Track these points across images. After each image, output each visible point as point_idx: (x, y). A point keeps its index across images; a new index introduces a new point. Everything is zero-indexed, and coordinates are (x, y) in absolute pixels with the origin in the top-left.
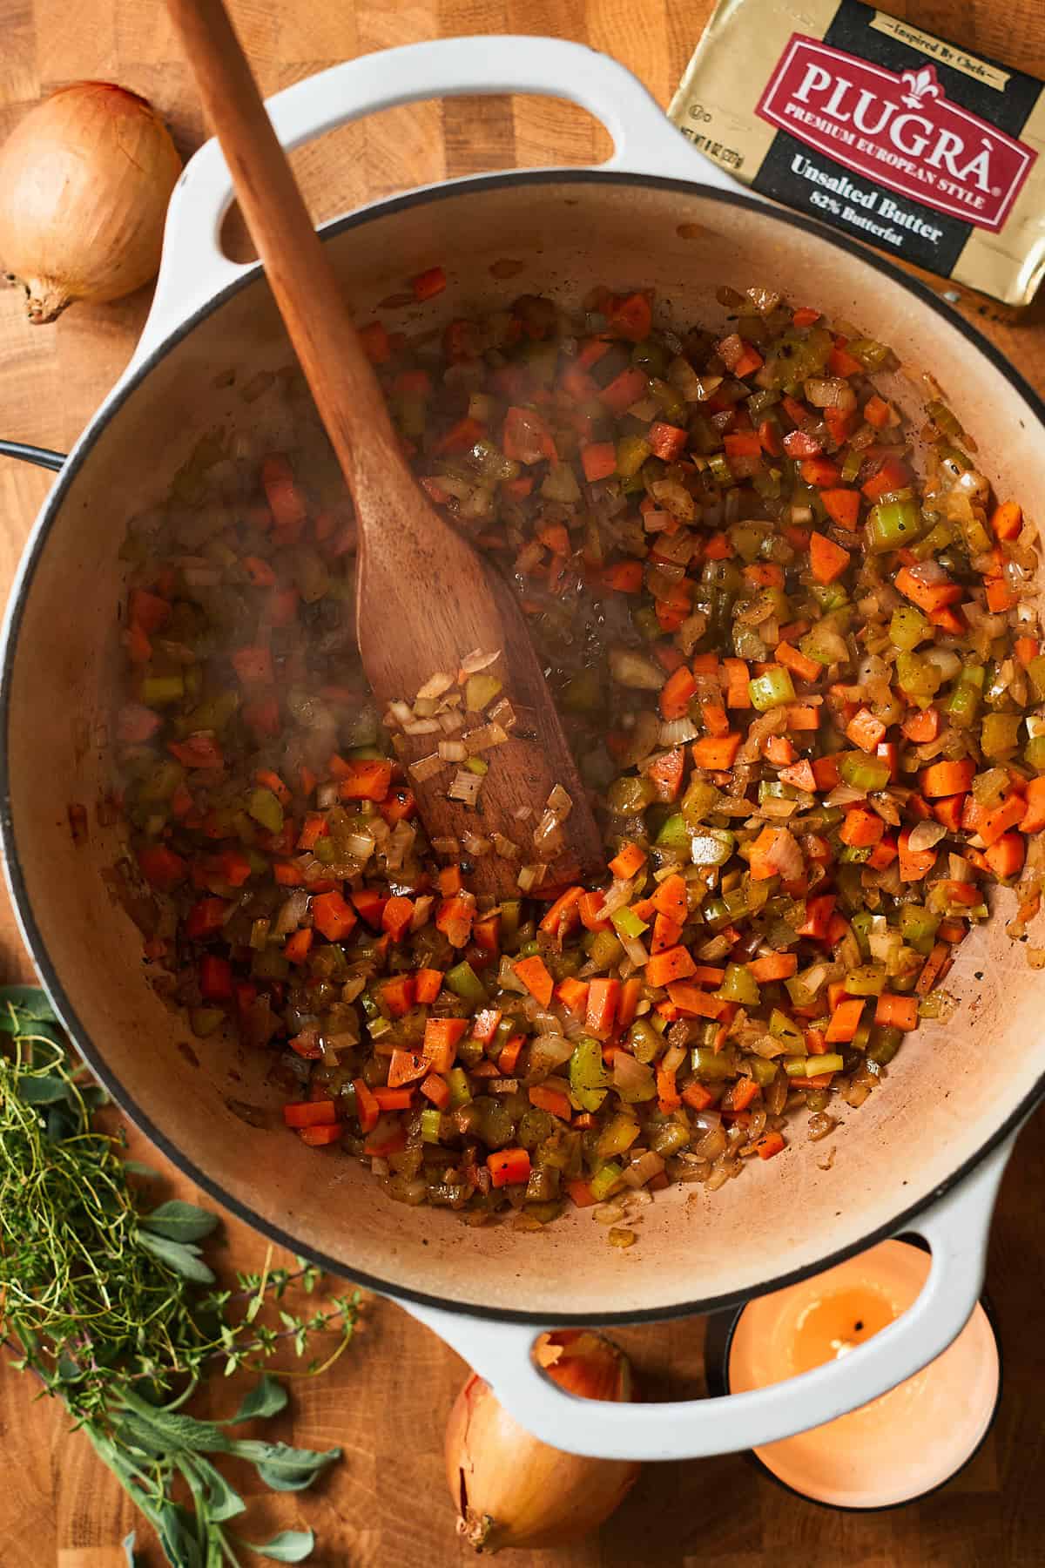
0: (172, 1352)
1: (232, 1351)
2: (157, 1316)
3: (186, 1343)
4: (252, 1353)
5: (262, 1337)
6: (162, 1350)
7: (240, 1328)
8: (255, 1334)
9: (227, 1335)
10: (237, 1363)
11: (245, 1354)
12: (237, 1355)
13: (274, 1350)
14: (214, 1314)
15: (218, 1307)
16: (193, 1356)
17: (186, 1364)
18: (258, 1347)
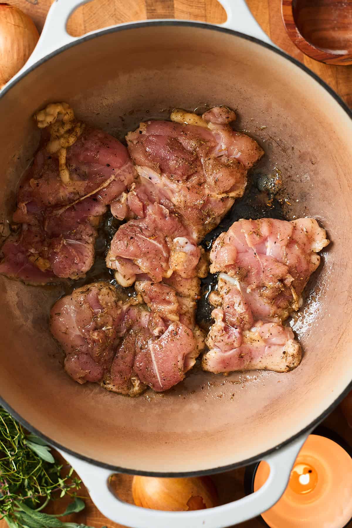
0: (39, 488)
1: (64, 488)
2: (33, 474)
3: (45, 485)
4: (71, 488)
5: (75, 482)
6: (35, 487)
7: (66, 479)
8: (72, 481)
9: (61, 482)
10: (66, 493)
11: (69, 489)
12: (65, 489)
13: (80, 487)
14: (56, 473)
15: (58, 471)
16: (48, 490)
17: (45, 493)
18: (73, 486)
